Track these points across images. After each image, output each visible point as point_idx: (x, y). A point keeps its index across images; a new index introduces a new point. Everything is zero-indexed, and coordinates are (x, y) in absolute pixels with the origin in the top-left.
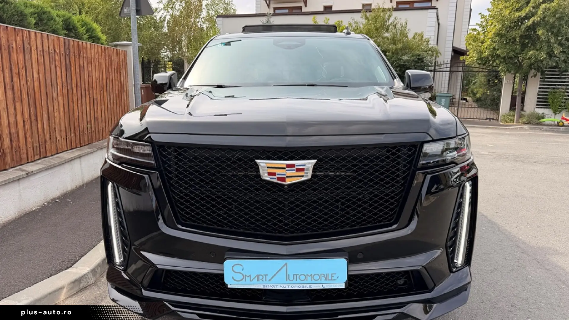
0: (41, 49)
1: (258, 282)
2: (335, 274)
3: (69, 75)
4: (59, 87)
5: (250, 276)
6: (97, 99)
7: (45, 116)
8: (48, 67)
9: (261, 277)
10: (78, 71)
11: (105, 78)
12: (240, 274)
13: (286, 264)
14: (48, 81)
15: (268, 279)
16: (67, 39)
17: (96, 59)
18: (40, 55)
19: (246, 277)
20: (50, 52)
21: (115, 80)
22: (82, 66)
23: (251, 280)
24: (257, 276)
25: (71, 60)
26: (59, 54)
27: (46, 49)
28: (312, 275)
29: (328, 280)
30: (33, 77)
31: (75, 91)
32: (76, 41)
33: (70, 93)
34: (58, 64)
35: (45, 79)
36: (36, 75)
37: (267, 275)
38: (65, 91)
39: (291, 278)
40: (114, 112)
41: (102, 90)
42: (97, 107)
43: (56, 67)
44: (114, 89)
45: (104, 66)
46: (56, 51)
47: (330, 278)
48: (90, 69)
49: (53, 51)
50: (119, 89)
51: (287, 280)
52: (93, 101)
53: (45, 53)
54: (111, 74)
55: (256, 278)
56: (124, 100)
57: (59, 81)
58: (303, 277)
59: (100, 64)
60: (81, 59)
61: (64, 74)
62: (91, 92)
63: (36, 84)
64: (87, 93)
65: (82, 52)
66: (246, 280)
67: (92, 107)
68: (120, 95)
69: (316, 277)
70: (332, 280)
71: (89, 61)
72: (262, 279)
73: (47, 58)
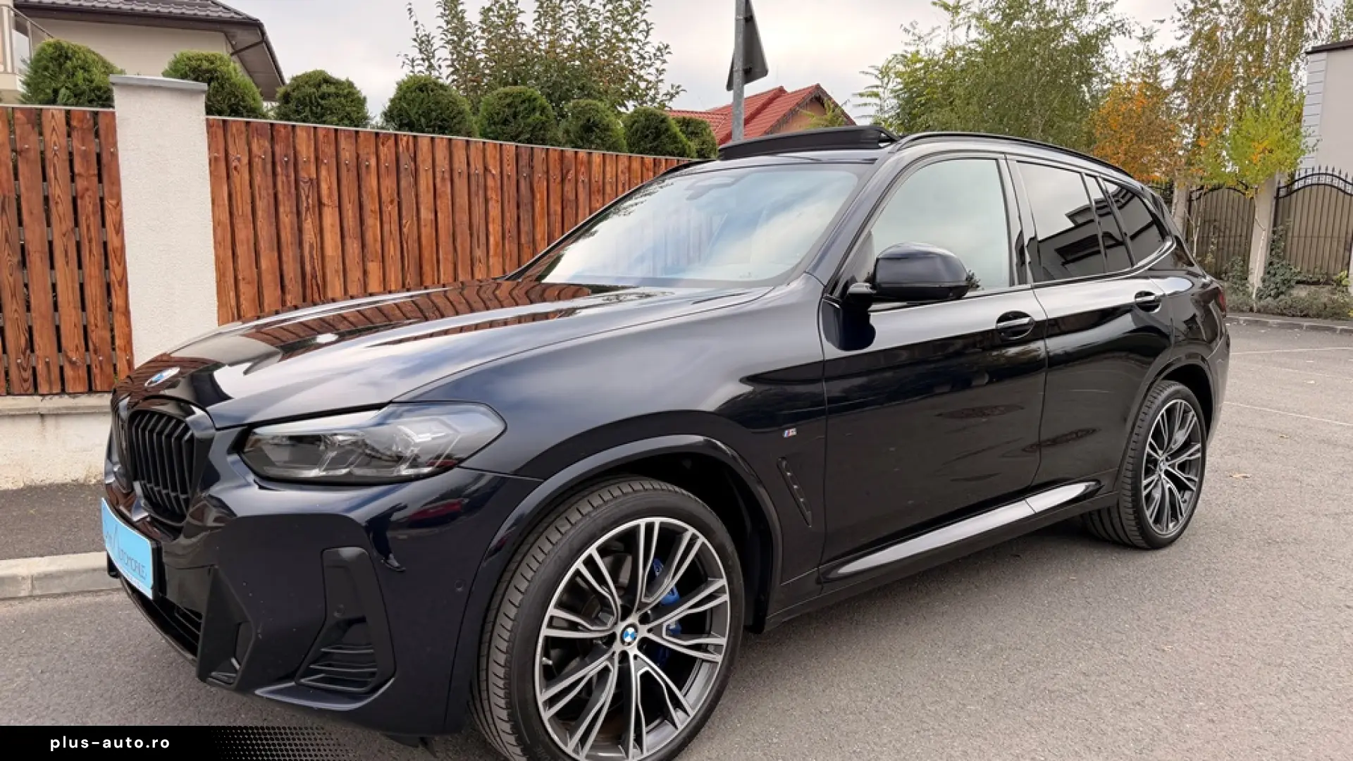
0: (447, 167)
3: (525, 218)
4: (492, 239)
10: (556, 208)
16: (526, 147)
20: (472, 171)
22: (572, 196)
25: (535, 187)
26: (498, 177)
27: (460, 165)
30: (419, 218)
32: (556, 150)
34: (491, 194)
35: (454, 221)
36: (426, 215)
38: (511, 247)
43: (486, 201)
46: (490, 171)
49: (480, 170)
53: (456, 175)
57: (494, 228)
60: (569, 187)
61: (511, 213)
63: (427, 231)
65: (572, 172)
73: (461, 184)
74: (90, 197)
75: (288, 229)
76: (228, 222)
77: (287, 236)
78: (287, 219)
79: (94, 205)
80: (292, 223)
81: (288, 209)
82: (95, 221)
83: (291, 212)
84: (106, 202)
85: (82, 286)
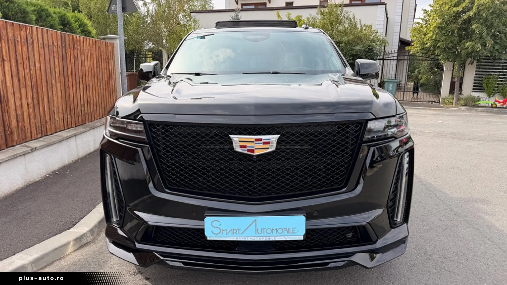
0: (42, 42)
1: (233, 235)
2: (296, 228)
3: (65, 64)
4: (57, 75)
5: (226, 230)
6: (89, 85)
7: (46, 100)
8: (47, 58)
9: (235, 231)
10: (73, 61)
11: (95, 67)
12: (217, 229)
13: (256, 220)
14: (48, 70)
15: (241, 233)
16: (63, 33)
17: (88, 51)
18: (41, 47)
19: (223, 231)
20: (49, 45)
21: (104, 69)
22: (77, 56)
23: (227, 233)
24: (232, 230)
25: (67, 52)
26: (56, 46)
27: (46, 42)
28: (276, 229)
29: (290, 233)
30: (35, 66)
31: (70, 79)
32: (71, 35)
33: (67, 79)
34: (56, 55)
35: (45, 68)
36: (37, 65)
37: (240, 229)
38: (62, 78)
39: (260, 232)
40: (104, 97)
41: (93, 78)
42: (89, 92)
43: (54, 58)
44: (104, 76)
45: (95, 56)
46: (54, 44)
47: (291, 231)
48: (83, 59)
49: (51, 44)
50: (108, 76)
51: (256, 233)
52: (86, 87)
53: (45, 46)
54: (101, 63)
55: (231, 231)
56: (112, 85)
57: (57, 70)
58: (269, 231)
59: (92, 55)
60: (75, 51)
61: (61, 64)
62: (84, 79)
63: (38, 72)
64: (81, 80)
65: (76, 45)
66: (222, 234)
67: (85, 93)
68: (109, 81)
69: (280, 231)
70: (293, 233)
71: (82, 52)
72: (235, 233)
73: (46, 50)
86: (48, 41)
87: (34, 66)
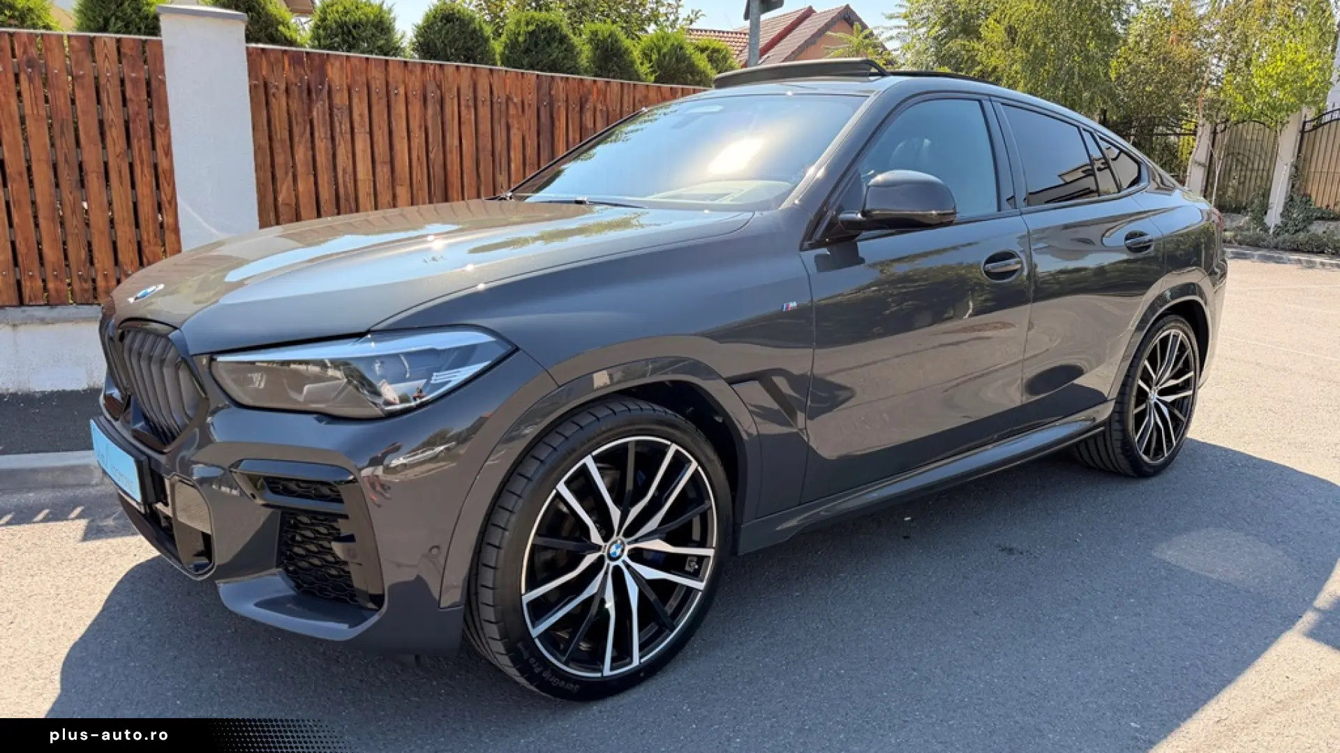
0: (471, 95)
3: (545, 144)
4: (513, 165)
8: (485, 127)
14: (485, 157)
16: (546, 75)
18: (468, 107)
20: (495, 100)
25: (555, 116)
26: (520, 106)
27: (483, 95)
30: (445, 145)
32: (574, 78)
34: (514, 122)
35: (477, 148)
36: (453, 141)
43: (508, 128)
46: (512, 100)
49: (503, 101)
53: (480, 104)
57: (516, 155)
60: (588, 114)
63: (452, 159)
65: (591, 101)
73: (484, 111)
74: (140, 120)
75: (323, 153)
76: (268, 146)
77: (322, 160)
78: (322, 145)
79: (145, 129)
80: (327, 149)
81: (323, 136)
82: (146, 143)
83: (326, 138)
84: (156, 126)
85: (135, 205)
86: (491, 92)
87: (441, 145)
